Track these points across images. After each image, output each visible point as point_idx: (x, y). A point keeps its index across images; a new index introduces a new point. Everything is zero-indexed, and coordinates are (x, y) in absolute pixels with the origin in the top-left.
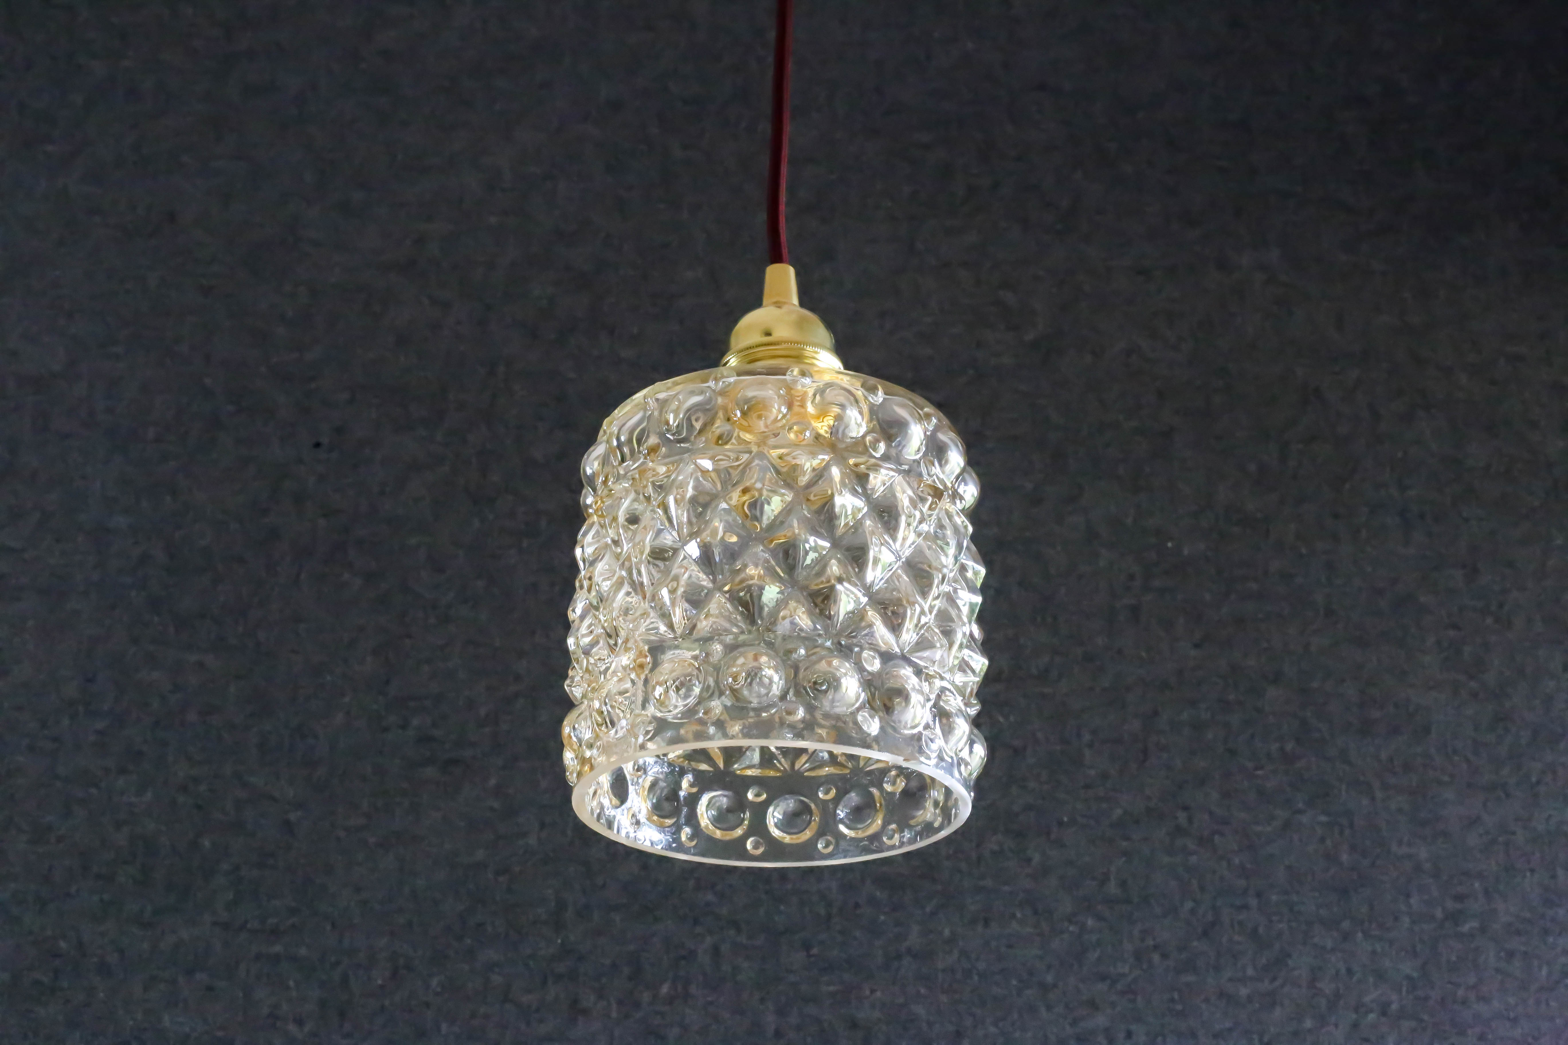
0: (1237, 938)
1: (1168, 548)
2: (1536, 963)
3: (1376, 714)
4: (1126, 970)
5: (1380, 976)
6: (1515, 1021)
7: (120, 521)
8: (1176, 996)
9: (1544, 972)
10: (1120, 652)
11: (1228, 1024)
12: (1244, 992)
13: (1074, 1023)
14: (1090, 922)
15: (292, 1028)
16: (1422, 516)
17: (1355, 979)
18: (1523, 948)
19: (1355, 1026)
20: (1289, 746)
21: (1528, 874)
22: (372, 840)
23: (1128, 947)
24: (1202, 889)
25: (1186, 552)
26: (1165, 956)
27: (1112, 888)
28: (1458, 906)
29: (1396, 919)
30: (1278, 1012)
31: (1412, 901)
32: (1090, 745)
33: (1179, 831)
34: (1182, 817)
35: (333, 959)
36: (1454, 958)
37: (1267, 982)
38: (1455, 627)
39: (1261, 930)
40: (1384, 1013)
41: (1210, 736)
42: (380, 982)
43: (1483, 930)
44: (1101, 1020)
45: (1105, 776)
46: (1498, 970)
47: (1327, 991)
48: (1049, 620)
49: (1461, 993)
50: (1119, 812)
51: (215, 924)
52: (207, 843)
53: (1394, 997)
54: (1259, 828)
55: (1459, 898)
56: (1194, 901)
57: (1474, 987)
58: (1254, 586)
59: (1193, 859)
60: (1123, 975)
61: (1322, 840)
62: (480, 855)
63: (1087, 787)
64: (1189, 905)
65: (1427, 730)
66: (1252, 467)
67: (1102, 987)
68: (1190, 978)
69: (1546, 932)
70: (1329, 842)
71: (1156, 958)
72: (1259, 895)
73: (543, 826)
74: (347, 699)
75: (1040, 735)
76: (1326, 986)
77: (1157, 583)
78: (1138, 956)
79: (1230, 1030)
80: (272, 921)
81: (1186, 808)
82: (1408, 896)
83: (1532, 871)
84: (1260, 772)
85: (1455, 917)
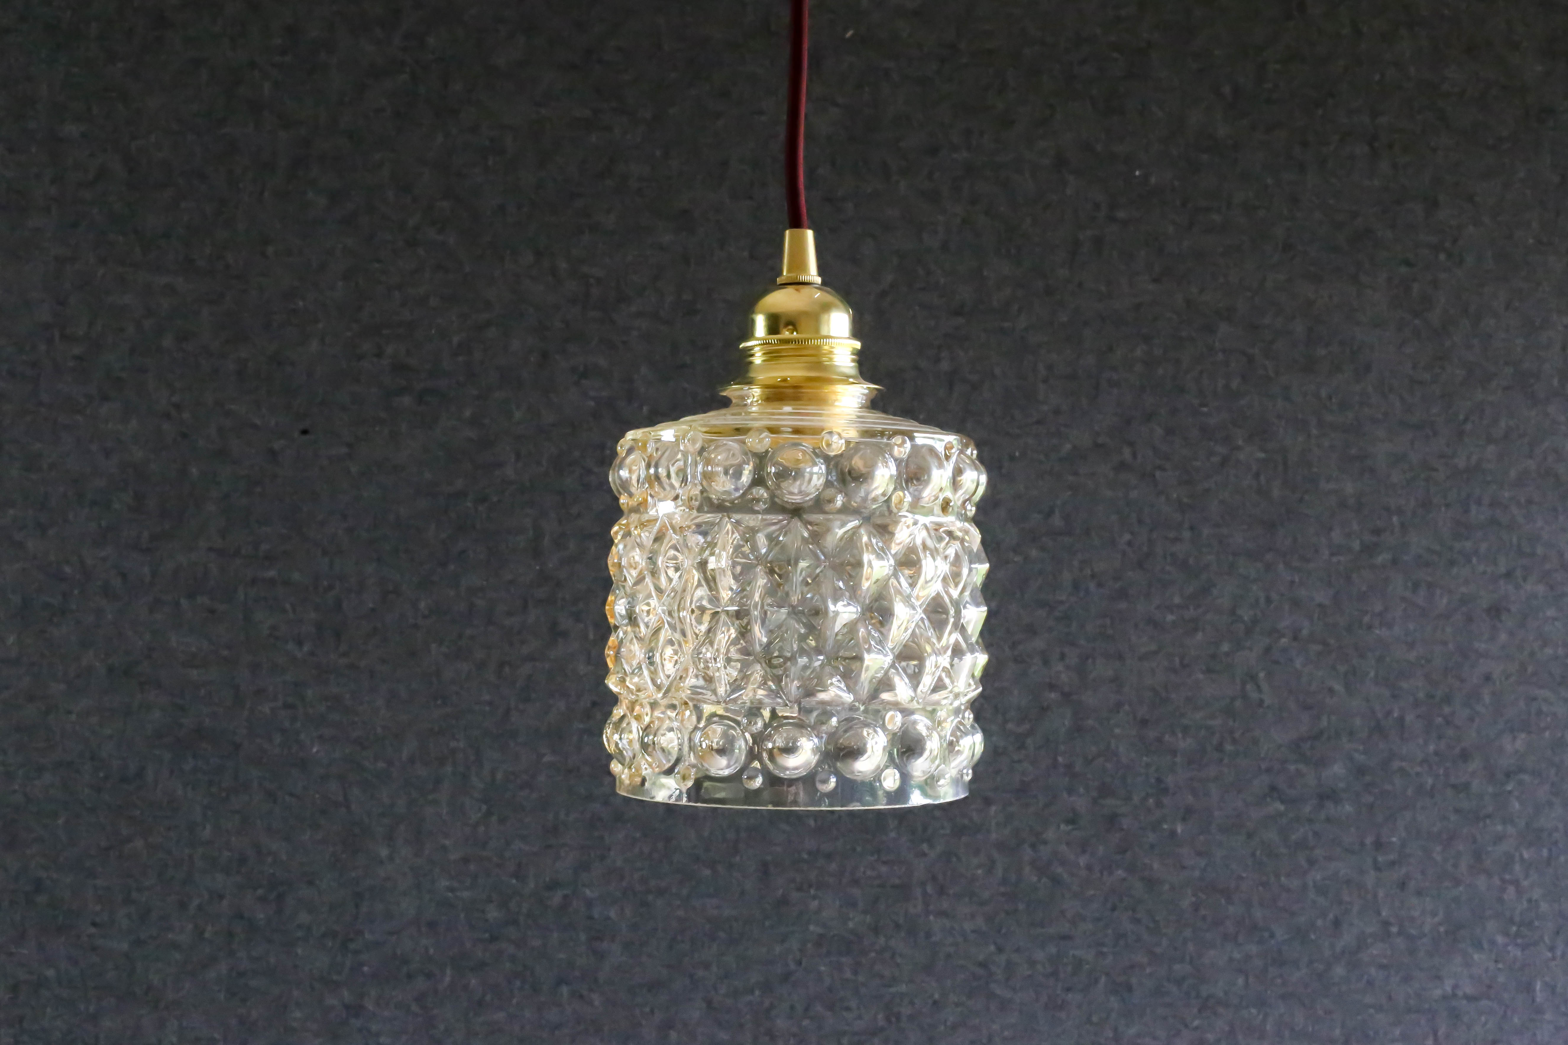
0: (1168, 568)
1: (1135, 177)
2: (1438, 592)
3: (1321, 352)
4: (1064, 598)
5: (1296, 603)
6: (1411, 645)
7: (72, 129)
8: (1108, 621)
9: (1445, 601)
10: (1080, 285)
11: (1153, 647)
12: (1170, 618)
13: (1014, 645)
14: (1034, 553)
15: (291, 646)
16: (1390, 146)
17: (1272, 606)
18: (1429, 579)
19: (1268, 650)
20: (1235, 384)
21: (1443, 509)
22: (354, 469)
23: (1067, 577)
24: (1140, 521)
25: (1153, 180)
26: (1100, 585)
27: (1057, 521)
28: (1375, 539)
29: (1317, 551)
30: (1199, 636)
31: (1333, 534)
32: (1045, 381)
33: (1122, 466)
34: (1127, 452)
35: (325, 583)
36: (1364, 588)
37: (1191, 608)
38: (1408, 263)
39: (1191, 561)
40: (1295, 638)
41: (1160, 371)
42: (371, 605)
43: (1395, 562)
44: (1039, 643)
45: (1057, 412)
46: (1403, 599)
47: (1246, 618)
48: (1013, 251)
49: (1366, 619)
50: (1068, 446)
51: (210, 549)
52: (194, 470)
53: (1306, 624)
54: (1198, 464)
55: (1377, 532)
56: (1132, 533)
57: (1380, 614)
58: (1217, 218)
59: (1134, 494)
60: (1062, 602)
61: (1257, 475)
62: (459, 484)
63: (1038, 422)
64: (1127, 537)
65: (1368, 368)
66: (1227, 89)
67: (1042, 613)
68: (1123, 605)
69: (1452, 563)
70: (1262, 478)
71: (1092, 586)
72: (1192, 528)
73: (518, 456)
74: (320, 326)
75: (997, 371)
76: (1246, 614)
77: (1121, 214)
78: (1076, 586)
79: (1156, 653)
80: (264, 547)
81: (1131, 444)
82: (1331, 529)
83: (1447, 506)
84: (1205, 409)
85: (1369, 550)
